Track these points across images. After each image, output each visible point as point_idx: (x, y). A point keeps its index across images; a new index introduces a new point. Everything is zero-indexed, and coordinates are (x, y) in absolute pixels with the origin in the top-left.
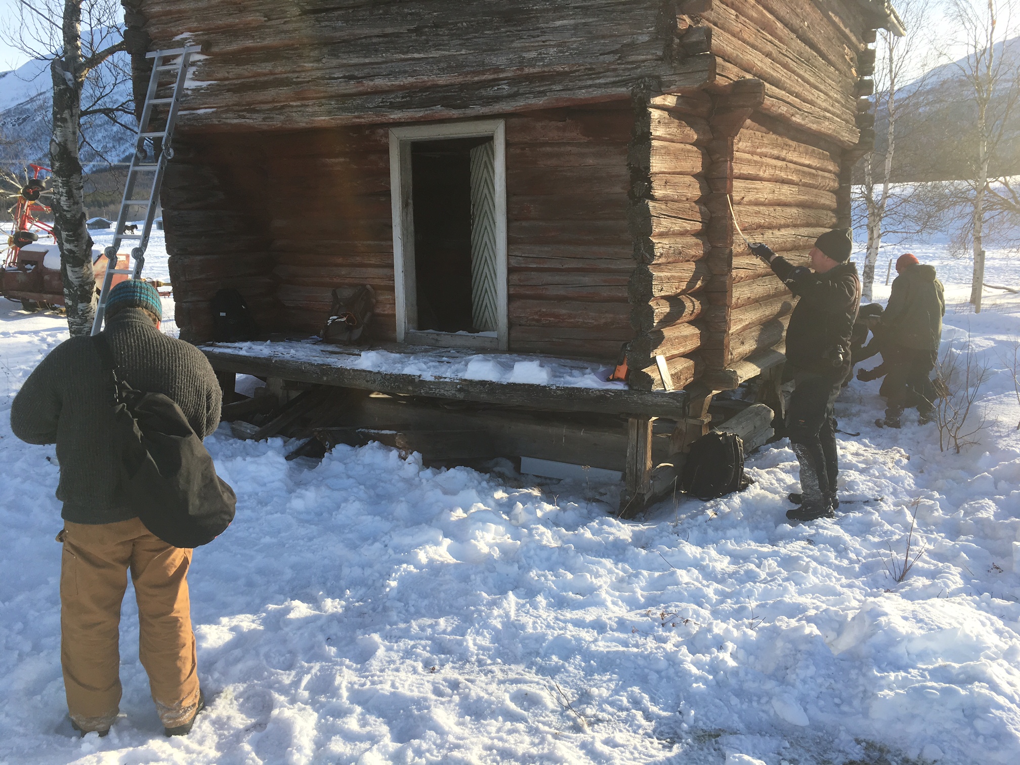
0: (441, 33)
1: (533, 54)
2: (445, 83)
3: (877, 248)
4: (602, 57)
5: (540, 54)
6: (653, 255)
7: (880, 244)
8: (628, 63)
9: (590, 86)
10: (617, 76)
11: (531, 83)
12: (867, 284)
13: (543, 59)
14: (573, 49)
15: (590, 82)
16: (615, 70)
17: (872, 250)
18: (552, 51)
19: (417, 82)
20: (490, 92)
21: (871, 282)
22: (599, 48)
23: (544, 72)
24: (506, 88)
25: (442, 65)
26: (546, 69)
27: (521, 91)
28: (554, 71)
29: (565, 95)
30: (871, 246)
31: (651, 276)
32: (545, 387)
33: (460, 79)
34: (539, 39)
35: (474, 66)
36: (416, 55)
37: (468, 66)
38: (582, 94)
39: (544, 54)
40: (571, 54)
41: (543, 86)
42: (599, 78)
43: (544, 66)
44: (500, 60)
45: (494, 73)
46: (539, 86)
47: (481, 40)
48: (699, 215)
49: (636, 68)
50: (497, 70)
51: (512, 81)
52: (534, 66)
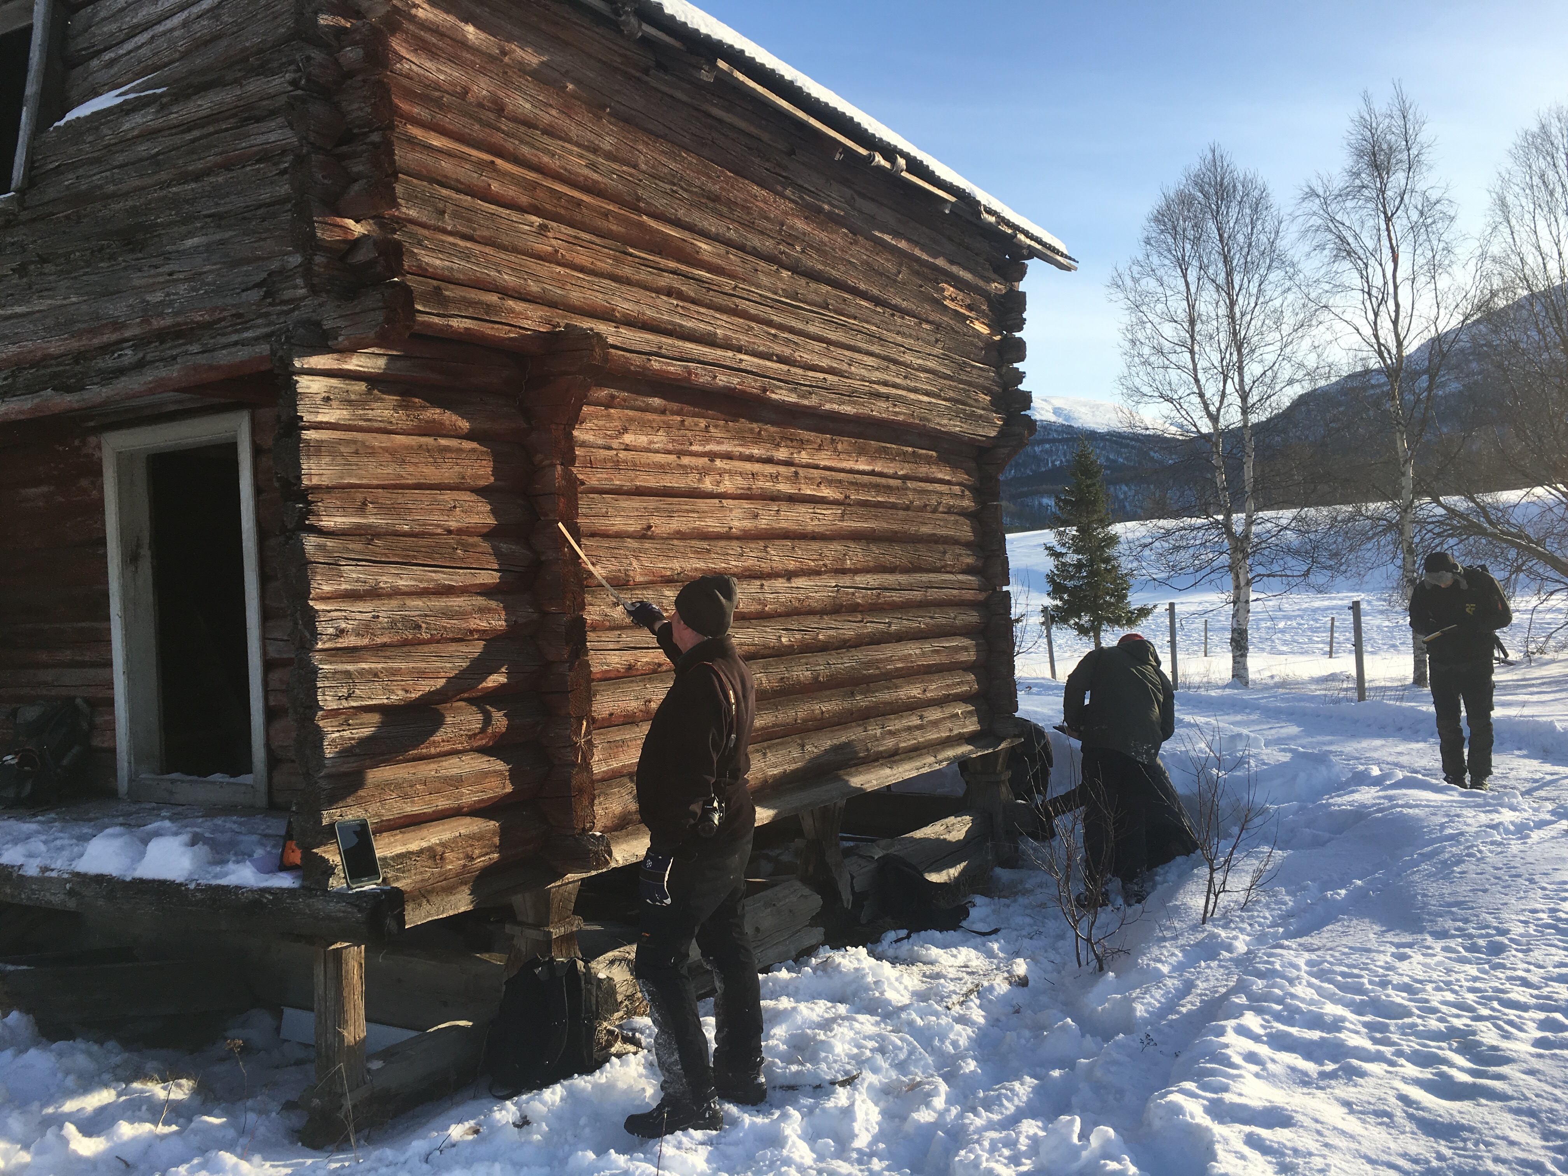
0: (47, 271)
1: (159, 296)
2: (57, 352)
3: (1247, 602)
4: (244, 294)
5: (168, 295)
6: (315, 635)
7: (1253, 596)
8: (284, 302)
9: (236, 344)
10: (268, 325)
11: (161, 343)
12: (1239, 659)
13: (171, 303)
14: (209, 284)
15: (235, 337)
16: (267, 315)
17: (1240, 605)
18: (182, 288)
19: (22, 353)
20: (108, 362)
21: (1244, 656)
22: (239, 279)
23: (179, 324)
24: (129, 356)
25: (50, 322)
26: (179, 319)
27: (148, 358)
28: (193, 322)
29: (202, 360)
30: (1238, 598)
31: (315, 671)
32: (181, 884)
33: (74, 344)
34: (160, 270)
35: (86, 321)
36: (18, 309)
37: (79, 322)
38: (224, 358)
39: (174, 294)
40: (206, 292)
41: (176, 347)
42: (247, 329)
43: (176, 314)
44: (117, 308)
45: (115, 330)
46: (170, 348)
47: (95, 278)
48: (492, 558)
49: (292, 310)
50: (117, 325)
51: (140, 342)
52: (161, 315)
